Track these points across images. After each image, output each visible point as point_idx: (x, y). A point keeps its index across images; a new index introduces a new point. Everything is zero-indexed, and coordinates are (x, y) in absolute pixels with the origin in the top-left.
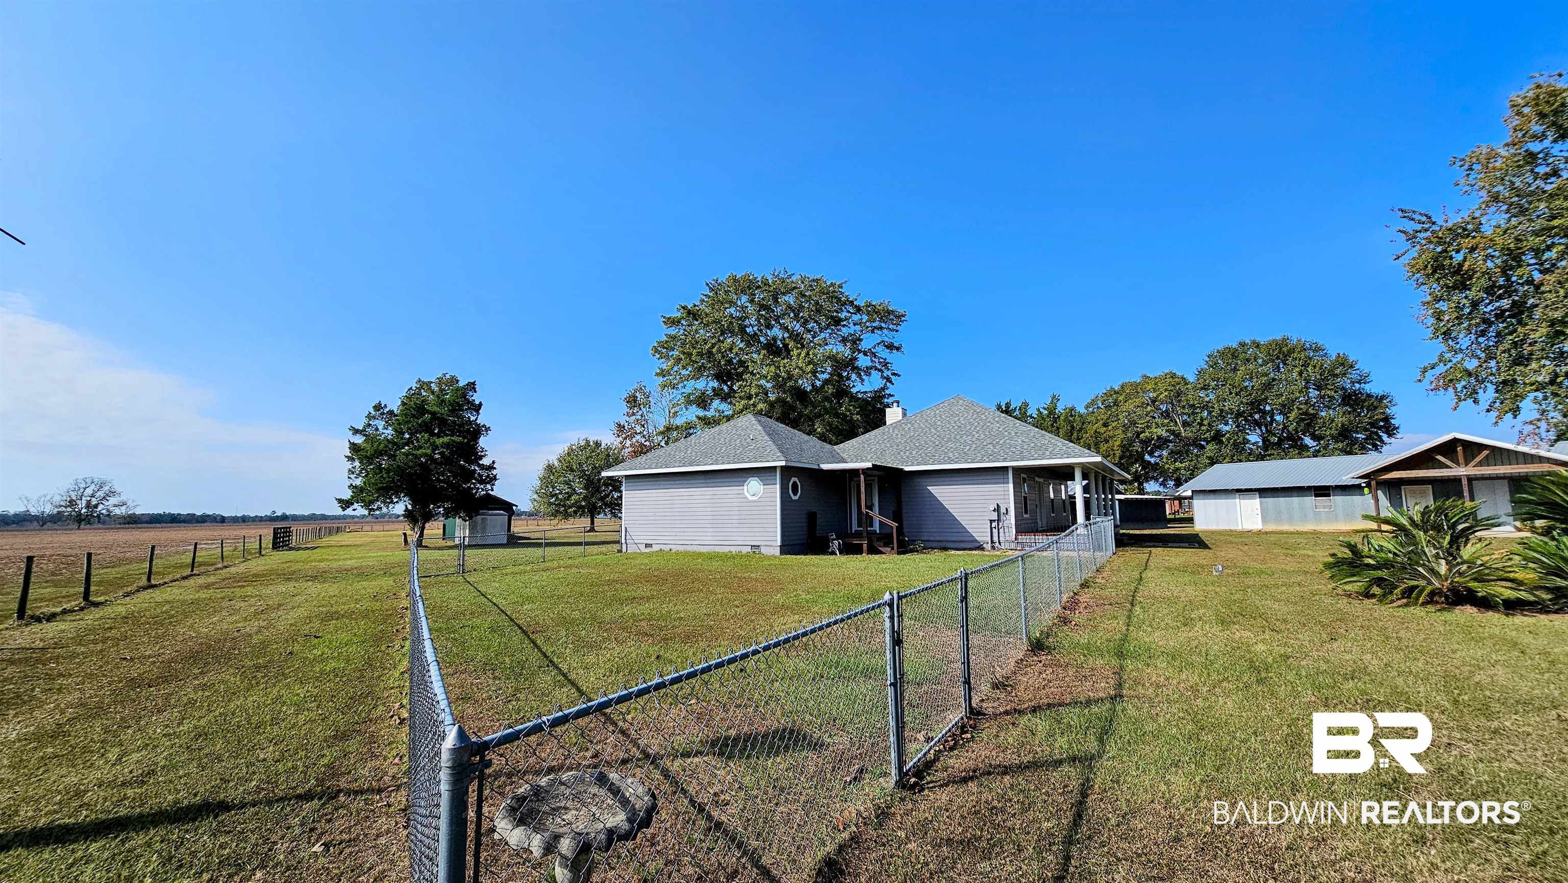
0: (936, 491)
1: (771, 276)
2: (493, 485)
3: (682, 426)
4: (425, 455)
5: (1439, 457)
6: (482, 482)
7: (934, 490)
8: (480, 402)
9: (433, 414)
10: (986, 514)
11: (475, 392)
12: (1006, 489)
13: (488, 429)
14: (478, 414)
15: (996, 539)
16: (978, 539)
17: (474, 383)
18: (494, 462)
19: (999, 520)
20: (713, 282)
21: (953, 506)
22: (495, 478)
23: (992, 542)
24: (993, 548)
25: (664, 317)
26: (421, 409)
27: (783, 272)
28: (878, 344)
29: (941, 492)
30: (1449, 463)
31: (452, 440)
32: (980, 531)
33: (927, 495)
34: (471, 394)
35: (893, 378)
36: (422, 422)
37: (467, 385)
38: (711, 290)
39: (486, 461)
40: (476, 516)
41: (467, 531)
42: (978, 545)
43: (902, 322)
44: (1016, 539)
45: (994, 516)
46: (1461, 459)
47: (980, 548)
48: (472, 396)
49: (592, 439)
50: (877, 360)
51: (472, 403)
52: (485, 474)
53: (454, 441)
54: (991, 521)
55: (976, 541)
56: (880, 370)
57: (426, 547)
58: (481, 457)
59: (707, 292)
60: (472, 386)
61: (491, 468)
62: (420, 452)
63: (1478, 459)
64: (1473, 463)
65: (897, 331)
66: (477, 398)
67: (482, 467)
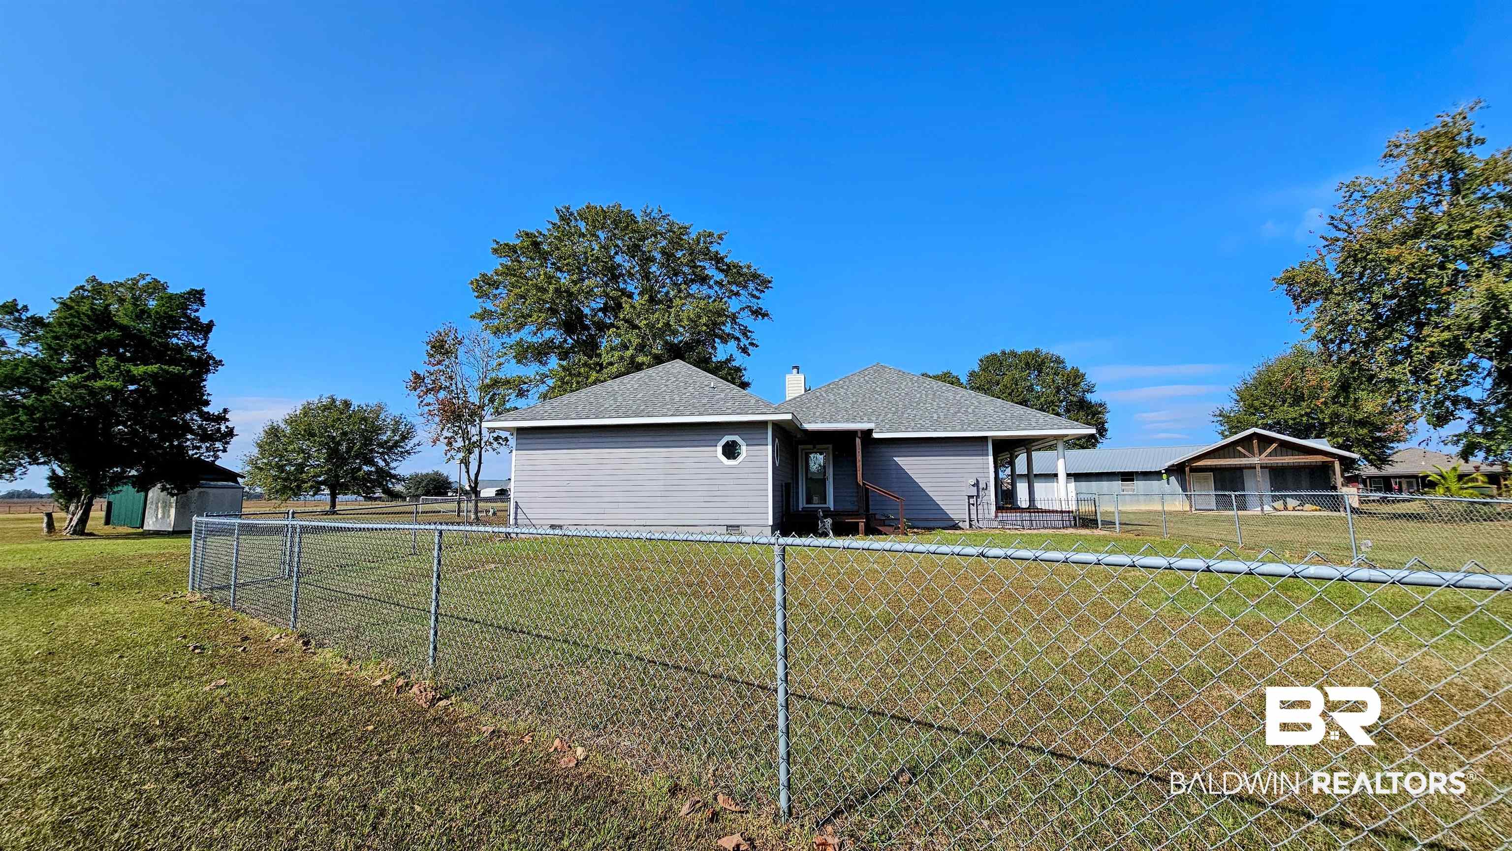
0: (904, 463)
1: (642, 214)
2: (227, 443)
3: (514, 381)
4: (111, 389)
5: (1239, 448)
6: (205, 437)
7: (901, 461)
8: (211, 321)
9: (123, 328)
10: (964, 489)
11: (203, 305)
12: (985, 461)
13: (219, 363)
14: (206, 338)
15: (974, 516)
16: (952, 516)
17: (201, 293)
18: (225, 411)
19: (978, 496)
20: (564, 210)
21: (922, 480)
22: (230, 433)
23: (970, 520)
24: (971, 526)
25: (498, 243)
26: (103, 319)
27: (656, 211)
28: (743, 309)
29: (910, 464)
30: (1247, 453)
31: (162, 369)
32: (956, 510)
33: (894, 467)
34: (195, 307)
35: (750, 348)
36: (105, 338)
37: (189, 293)
38: (562, 218)
39: (213, 409)
40: (193, 488)
41: (173, 511)
42: (952, 524)
43: (768, 288)
44: (996, 516)
45: (973, 491)
46: (1256, 450)
47: (955, 527)
48: (197, 310)
49: (340, 397)
50: (737, 327)
51: (196, 321)
52: (211, 427)
53: (167, 372)
54: (970, 497)
55: (952, 520)
56: (738, 339)
57: (91, 534)
58: (207, 403)
59: (557, 220)
60: (197, 296)
61: (221, 418)
62: (99, 384)
63: (1269, 451)
64: (1265, 454)
65: (759, 298)
66: (204, 316)
67: (207, 417)
